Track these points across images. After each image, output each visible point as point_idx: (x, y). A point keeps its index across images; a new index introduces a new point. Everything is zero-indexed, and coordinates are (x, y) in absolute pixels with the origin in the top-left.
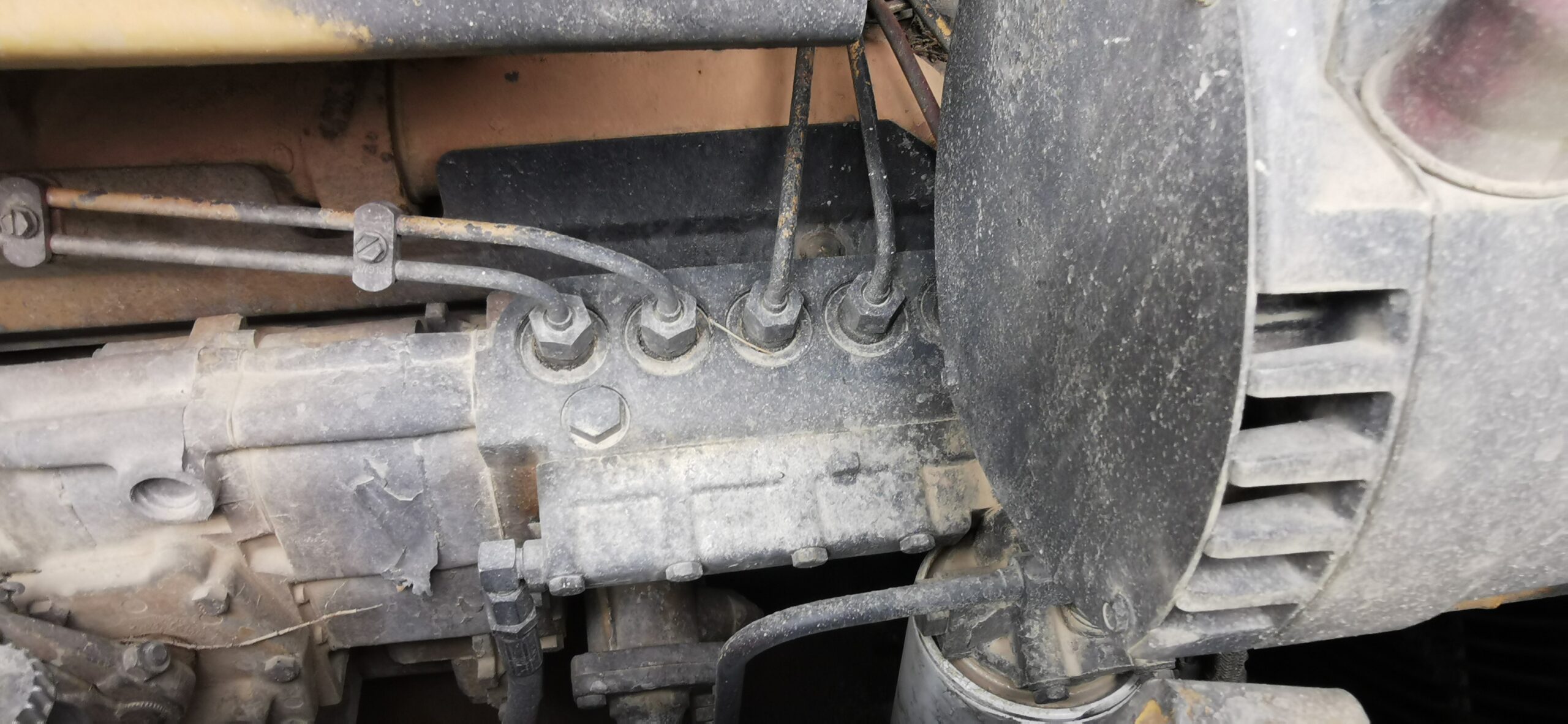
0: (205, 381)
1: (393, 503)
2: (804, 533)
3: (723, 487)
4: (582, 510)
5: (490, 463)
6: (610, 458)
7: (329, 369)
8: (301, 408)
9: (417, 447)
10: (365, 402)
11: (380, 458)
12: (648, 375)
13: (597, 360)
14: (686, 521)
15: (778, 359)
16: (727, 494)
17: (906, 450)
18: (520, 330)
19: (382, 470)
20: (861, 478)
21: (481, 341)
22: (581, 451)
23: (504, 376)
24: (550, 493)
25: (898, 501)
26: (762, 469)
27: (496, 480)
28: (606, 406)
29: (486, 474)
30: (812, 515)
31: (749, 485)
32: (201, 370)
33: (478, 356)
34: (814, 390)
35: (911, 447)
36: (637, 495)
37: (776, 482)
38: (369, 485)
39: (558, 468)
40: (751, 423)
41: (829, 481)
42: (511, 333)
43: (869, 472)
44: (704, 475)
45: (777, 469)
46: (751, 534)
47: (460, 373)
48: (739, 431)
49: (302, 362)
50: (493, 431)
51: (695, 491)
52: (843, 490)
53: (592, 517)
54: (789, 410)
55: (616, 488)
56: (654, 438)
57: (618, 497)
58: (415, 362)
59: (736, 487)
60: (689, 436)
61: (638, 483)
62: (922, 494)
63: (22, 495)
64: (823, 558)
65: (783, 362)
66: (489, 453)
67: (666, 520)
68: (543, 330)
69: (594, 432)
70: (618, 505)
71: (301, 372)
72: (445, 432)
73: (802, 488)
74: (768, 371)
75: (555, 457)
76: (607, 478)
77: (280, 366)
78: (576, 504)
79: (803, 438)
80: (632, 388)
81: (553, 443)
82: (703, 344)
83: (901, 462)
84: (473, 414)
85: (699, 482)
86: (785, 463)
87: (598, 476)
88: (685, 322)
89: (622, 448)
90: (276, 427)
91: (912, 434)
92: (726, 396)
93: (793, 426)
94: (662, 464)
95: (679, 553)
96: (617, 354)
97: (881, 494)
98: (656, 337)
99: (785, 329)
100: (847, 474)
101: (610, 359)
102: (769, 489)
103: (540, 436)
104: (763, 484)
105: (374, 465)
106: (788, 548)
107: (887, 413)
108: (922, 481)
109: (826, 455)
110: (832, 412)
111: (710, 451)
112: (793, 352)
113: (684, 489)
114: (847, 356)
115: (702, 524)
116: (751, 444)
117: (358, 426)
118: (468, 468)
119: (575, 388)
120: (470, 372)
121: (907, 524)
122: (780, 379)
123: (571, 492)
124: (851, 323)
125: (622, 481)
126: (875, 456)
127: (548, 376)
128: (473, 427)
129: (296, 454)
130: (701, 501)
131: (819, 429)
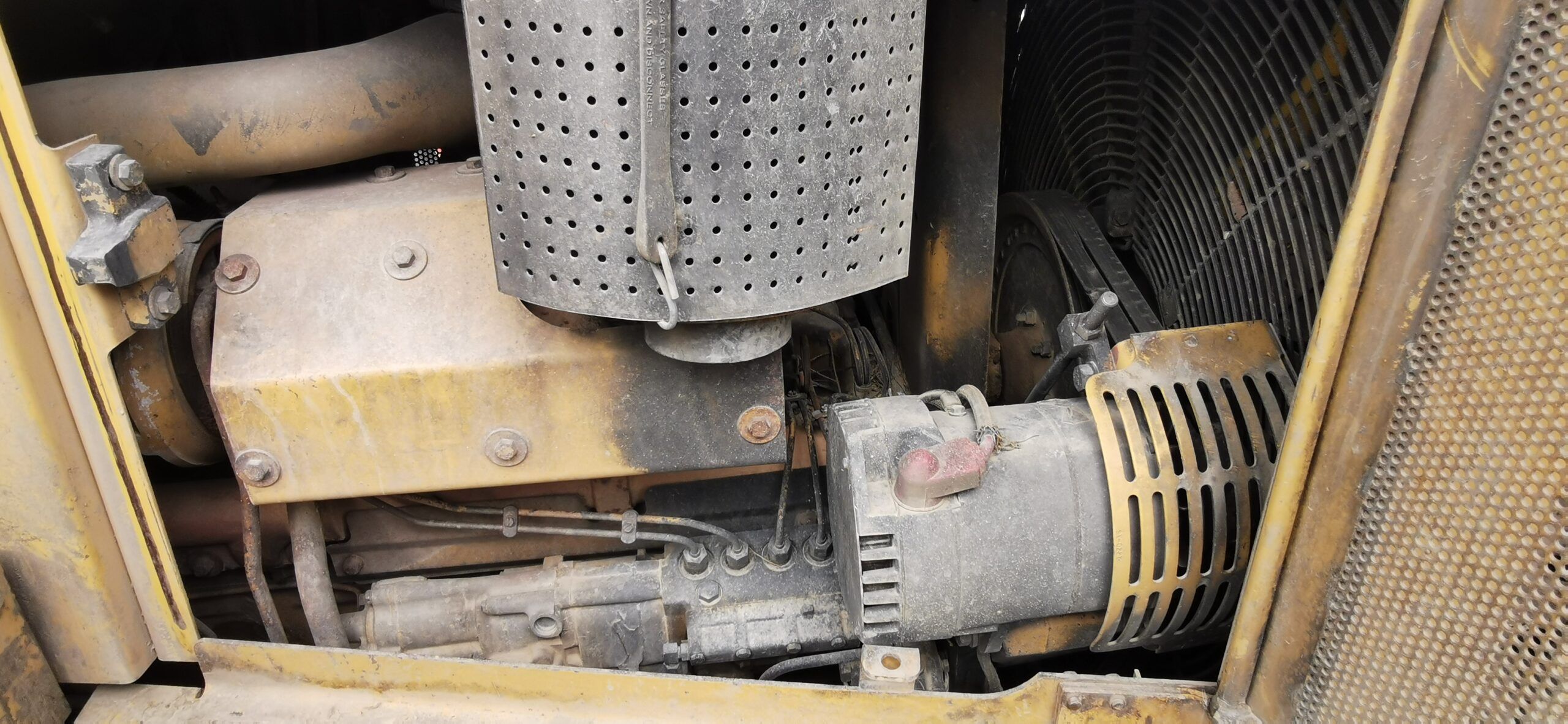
0: (559, 581)
1: (627, 632)
2: (791, 637)
3: (759, 620)
4: (704, 629)
5: (666, 614)
6: (714, 608)
7: (605, 576)
8: (596, 590)
9: (638, 606)
10: (620, 588)
11: (624, 612)
12: (730, 576)
13: (709, 570)
14: (744, 634)
15: (783, 569)
16: (761, 622)
17: (834, 605)
18: (679, 559)
19: (624, 616)
20: (815, 616)
21: (663, 563)
22: (703, 606)
23: (673, 577)
24: (691, 622)
25: (830, 625)
26: (775, 613)
27: (669, 623)
28: (713, 587)
29: (665, 618)
30: (795, 630)
31: (770, 619)
32: (557, 576)
33: (663, 569)
34: (796, 581)
35: (836, 603)
36: (725, 623)
37: (780, 618)
38: (619, 623)
39: (695, 612)
40: (771, 594)
41: (802, 617)
42: (675, 560)
43: (819, 614)
44: (752, 615)
45: (781, 613)
46: (770, 639)
47: (655, 576)
48: (765, 597)
49: (594, 572)
50: (669, 598)
51: (748, 621)
52: (808, 621)
53: (708, 632)
54: (787, 589)
55: (717, 620)
56: (732, 601)
57: (718, 624)
58: (638, 572)
59: (764, 620)
60: (745, 599)
61: (725, 618)
62: (840, 622)
63: (491, 626)
64: (799, 648)
65: (784, 570)
66: (667, 607)
67: (736, 633)
68: (689, 558)
69: (708, 598)
70: (718, 627)
71: (594, 577)
72: (650, 600)
73: (791, 620)
74: (778, 573)
75: (693, 608)
76: (713, 616)
77: (586, 574)
78: (701, 626)
79: (792, 600)
80: (723, 581)
81: (692, 603)
82: (752, 562)
83: (832, 609)
84: (661, 592)
85: (749, 618)
86: (784, 610)
87: (710, 615)
88: (743, 554)
89: (720, 604)
90: (586, 598)
91: (836, 598)
92: (761, 584)
93: (787, 595)
94: (735, 610)
95: (741, 645)
96: (717, 567)
97: (823, 622)
98: (732, 559)
99: (784, 555)
100: (809, 614)
101: (715, 569)
102: (777, 621)
103: (687, 601)
104: (775, 618)
105: (621, 614)
106: (785, 644)
107: (826, 590)
108: (840, 617)
109: (800, 607)
110: (804, 589)
111: (754, 605)
112: (789, 565)
113: (743, 620)
114: (811, 566)
115: (750, 635)
116: (770, 602)
117: (617, 598)
118: (658, 616)
119: (701, 581)
120: (660, 575)
121: (833, 634)
122: (783, 577)
123: (699, 621)
124: (812, 552)
125: (720, 617)
126: (821, 607)
127: (690, 577)
128: (661, 598)
129: (592, 610)
130: (750, 625)
131: (798, 597)
